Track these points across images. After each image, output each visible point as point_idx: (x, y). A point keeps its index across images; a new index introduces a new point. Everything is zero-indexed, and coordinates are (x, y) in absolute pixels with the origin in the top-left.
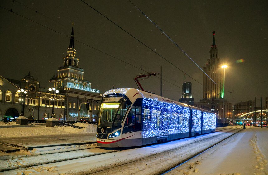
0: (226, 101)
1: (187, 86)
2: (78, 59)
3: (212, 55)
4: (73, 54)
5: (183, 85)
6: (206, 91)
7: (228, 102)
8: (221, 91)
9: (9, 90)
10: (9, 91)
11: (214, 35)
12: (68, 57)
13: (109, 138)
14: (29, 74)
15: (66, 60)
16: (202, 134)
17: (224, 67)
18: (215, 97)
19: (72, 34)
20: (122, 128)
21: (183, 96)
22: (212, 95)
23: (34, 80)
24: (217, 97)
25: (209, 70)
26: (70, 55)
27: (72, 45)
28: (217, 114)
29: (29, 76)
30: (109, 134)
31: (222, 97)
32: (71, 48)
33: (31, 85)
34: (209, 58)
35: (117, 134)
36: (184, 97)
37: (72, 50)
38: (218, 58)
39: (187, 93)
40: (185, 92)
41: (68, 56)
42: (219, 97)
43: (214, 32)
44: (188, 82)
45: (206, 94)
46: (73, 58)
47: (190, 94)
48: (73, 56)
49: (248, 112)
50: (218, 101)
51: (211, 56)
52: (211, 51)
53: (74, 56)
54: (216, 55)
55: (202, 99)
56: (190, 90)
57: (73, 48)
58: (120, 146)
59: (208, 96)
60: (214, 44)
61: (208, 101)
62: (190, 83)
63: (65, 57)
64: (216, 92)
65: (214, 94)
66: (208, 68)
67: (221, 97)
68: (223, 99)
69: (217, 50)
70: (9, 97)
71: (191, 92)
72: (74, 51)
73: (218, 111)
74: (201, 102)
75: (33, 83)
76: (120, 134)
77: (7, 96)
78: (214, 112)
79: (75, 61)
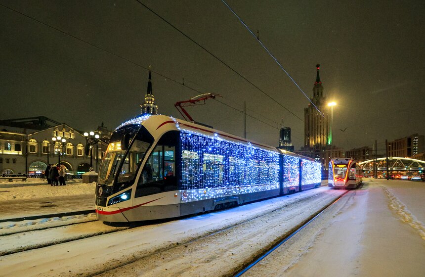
0: (334, 148)
1: (285, 133)
2: (157, 106)
3: (316, 94)
4: (152, 100)
5: (280, 132)
6: (309, 136)
7: (337, 149)
8: (327, 136)
9: (80, 143)
10: (80, 145)
11: (318, 70)
12: (145, 105)
13: (109, 204)
14: (102, 124)
15: (143, 108)
16: (300, 191)
17: (332, 104)
18: (320, 143)
19: (150, 78)
20: (134, 187)
21: (280, 144)
22: (316, 142)
23: (108, 131)
24: (322, 143)
25: (312, 112)
26: (148, 102)
27: (150, 90)
28: (323, 163)
29: (102, 127)
30: (108, 198)
31: (329, 143)
32: (149, 94)
33: (105, 136)
34: (312, 98)
35: (124, 197)
36: (282, 145)
37: (150, 96)
38: (324, 96)
39: (285, 141)
40: (283, 139)
41: (146, 103)
42: (325, 143)
43: (318, 66)
44: (286, 128)
45: (309, 140)
46: (152, 105)
47: (289, 141)
48: (151, 103)
49: (363, 161)
50: (324, 148)
51: (314, 94)
52: (314, 89)
53: (153, 103)
54: (321, 93)
55: (303, 147)
56: (289, 137)
57: (151, 94)
58: (132, 219)
59: (311, 142)
60: (318, 80)
61: (311, 149)
62: (289, 129)
63: (143, 104)
64: (321, 137)
65: (319, 140)
66: (311, 110)
67: (327, 143)
68: (330, 145)
69: (322, 87)
70: (81, 150)
71: (290, 139)
72: (153, 97)
73: (323, 160)
74: (302, 150)
75: (107, 135)
76: (129, 198)
77: (79, 150)
78: (319, 161)
79: (153, 108)
